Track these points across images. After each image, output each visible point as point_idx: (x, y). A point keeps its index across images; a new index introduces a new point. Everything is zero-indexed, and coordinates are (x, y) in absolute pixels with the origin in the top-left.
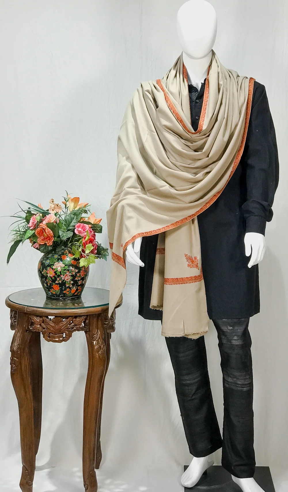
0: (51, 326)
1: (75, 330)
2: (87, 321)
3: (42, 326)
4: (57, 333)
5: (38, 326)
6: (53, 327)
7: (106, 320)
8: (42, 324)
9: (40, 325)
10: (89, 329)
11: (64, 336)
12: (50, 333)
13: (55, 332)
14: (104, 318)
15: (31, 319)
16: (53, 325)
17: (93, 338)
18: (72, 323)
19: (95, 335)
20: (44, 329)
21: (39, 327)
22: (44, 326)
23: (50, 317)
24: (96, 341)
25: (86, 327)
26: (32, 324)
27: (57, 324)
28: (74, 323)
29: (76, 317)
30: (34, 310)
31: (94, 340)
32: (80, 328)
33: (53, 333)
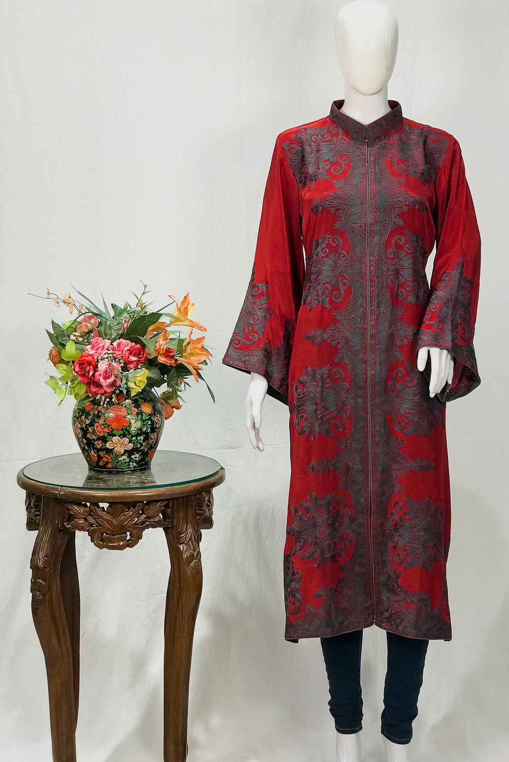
0: (105, 520)
1: (147, 527)
2: (169, 510)
3: (88, 521)
4: (115, 533)
5: (81, 522)
6: (108, 521)
7: (201, 507)
8: (89, 518)
9: (85, 519)
10: (173, 524)
11: (128, 537)
12: (102, 534)
13: (112, 531)
14: (197, 503)
15: (67, 508)
16: (108, 517)
17: (179, 538)
18: (142, 514)
19: (183, 535)
20: (91, 525)
21: (83, 523)
22: (92, 521)
23: (101, 505)
24: (186, 544)
25: (167, 520)
26: (70, 518)
27: (115, 516)
28: (146, 514)
29: (149, 503)
30: (73, 493)
31: (180, 544)
32: (154, 522)
33: (109, 533)
